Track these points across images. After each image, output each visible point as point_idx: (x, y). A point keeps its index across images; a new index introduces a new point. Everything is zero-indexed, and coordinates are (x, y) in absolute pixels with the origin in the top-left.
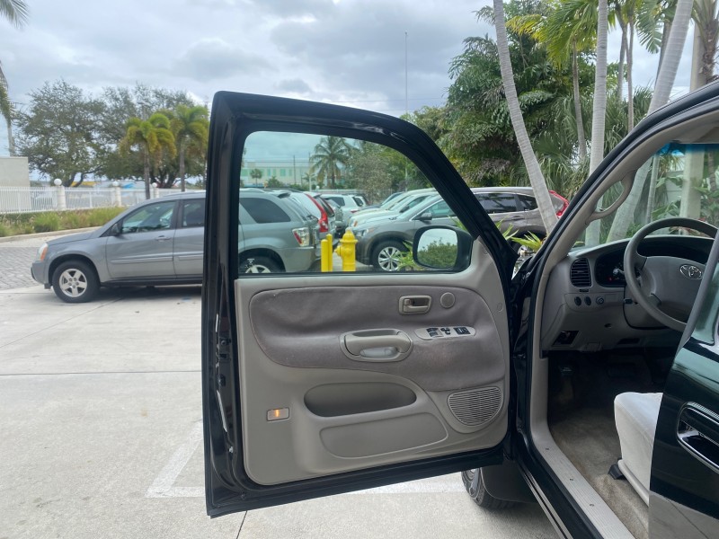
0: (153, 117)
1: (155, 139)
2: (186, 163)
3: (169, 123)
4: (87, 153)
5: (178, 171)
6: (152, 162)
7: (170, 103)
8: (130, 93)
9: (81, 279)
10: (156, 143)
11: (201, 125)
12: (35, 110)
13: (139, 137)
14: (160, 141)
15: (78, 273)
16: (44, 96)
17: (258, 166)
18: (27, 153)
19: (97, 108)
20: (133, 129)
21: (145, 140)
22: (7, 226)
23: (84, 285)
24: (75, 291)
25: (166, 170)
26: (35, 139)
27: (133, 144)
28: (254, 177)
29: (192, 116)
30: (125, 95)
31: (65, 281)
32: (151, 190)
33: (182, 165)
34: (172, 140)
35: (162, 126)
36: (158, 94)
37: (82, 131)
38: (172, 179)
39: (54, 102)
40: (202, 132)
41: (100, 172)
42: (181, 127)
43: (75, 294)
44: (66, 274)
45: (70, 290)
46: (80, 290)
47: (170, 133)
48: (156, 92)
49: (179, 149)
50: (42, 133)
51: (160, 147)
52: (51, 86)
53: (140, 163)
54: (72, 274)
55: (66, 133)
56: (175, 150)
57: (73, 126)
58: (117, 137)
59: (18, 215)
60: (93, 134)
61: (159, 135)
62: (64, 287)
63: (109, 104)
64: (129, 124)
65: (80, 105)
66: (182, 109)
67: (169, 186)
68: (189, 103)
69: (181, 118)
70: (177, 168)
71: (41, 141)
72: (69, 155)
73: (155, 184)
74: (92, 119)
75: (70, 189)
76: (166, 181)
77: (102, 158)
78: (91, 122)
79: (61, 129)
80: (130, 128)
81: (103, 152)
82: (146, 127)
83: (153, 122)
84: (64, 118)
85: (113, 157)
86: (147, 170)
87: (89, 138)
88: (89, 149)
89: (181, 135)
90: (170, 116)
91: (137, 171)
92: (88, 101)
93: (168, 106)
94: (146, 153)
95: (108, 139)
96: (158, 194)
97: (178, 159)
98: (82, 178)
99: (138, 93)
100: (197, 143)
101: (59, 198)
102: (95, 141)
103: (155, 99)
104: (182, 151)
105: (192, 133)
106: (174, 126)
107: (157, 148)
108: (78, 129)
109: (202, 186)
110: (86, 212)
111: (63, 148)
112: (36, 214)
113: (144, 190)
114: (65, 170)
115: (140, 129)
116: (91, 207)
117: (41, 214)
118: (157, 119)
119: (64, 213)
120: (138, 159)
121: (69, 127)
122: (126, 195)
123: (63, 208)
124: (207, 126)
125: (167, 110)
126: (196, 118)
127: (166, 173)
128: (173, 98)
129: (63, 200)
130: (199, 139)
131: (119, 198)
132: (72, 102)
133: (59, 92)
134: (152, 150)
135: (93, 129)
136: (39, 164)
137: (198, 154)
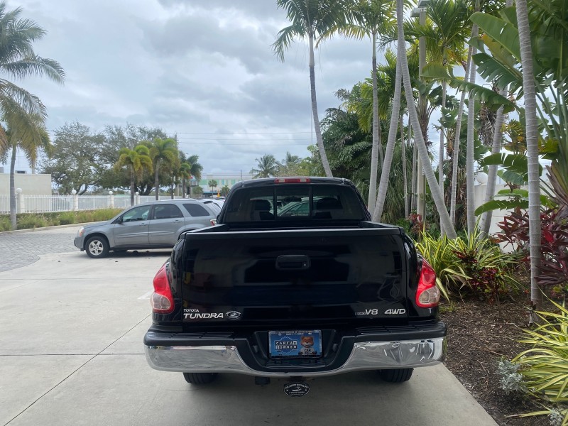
0: (138, 147)
1: (139, 162)
2: (160, 177)
3: (148, 151)
4: (90, 171)
5: (154, 184)
6: (136, 177)
7: (150, 135)
8: (123, 129)
9: (100, 246)
10: (139, 165)
11: (171, 152)
13: (128, 161)
14: (142, 164)
15: (99, 243)
17: (214, 178)
18: (48, 171)
19: (99, 139)
20: (123, 155)
21: (132, 163)
22: (44, 220)
23: (101, 249)
24: (97, 252)
25: (146, 182)
26: (55, 161)
27: (124, 165)
28: (211, 186)
29: (164, 146)
30: (119, 130)
31: (92, 247)
32: (135, 197)
33: (157, 180)
34: (151, 163)
35: (144, 153)
36: (142, 131)
37: (88, 156)
38: (149, 188)
40: (171, 157)
41: (98, 183)
42: (157, 154)
43: (97, 254)
44: (93, 243)
45: (94, 252)
46: (99, 251)
47: (148, 158)
48: (140, 129)
49: (155, 168)
50: (60, 157)
51: (142, 168)
53: (128, 177)
54: (96, 243)
55: (76, 156)
56: (152, 169)
57: (82, 152)
58: (112, 160)
59: (49, 214)
60: (95, 157)
61: (142, 159)
62: (91, 250)
63: (107, 136)
64: (121, 153)
65: (87, 138)
66: (158, 141)
67: (147, 194)
68: (163, 136)
69: (157, 147)
70: (153, 181)
71: (59, 162)
72: (78, 171)
73: (137, 193)
74: (95, 147)
75: (82, 197)
76: (145, 190)
77: (100, 174)
78: (95, 149)
79: (74, 154)
80: (122, 155)
81: (101, 169)
82: (133, 155)
83: (137, 151)
84: (75, 146)
85: (109, 173)
86: (132, 183)
87: (92, 160)
88: (92, 168)
89: (156, 159)
90: (149, 146)
91: (126, 183)
92: (93, 135)
93: (149, 138)
94: (132, 171)
95: (106, 161)
96: (140, 200)
97: (154, 175)
98: (86, 188)
99: (128, 130)
100: (168, 165)
101: (74, 202)
102: (96, 162)
103: (139, 133)
104: (157, 169)
105: (164, 158)
106: (152, 153)
107: (140, 168)
108: (85, 154)
109: (171, 193)
110: (92, 211)
111: (74, 167)
112: (61, 213)
113: (130, 197)
114: (75, 183)
115: (129, 155)
116: (94, 209)
117: (64, 212)
118: (140, 149)
119: (78, 212)
120: (126, 174)
121: (79, 152)
122: (117, 201)
123: (77, 209)
124: (175, 152)
125: (147, 141)
126: (168, 147)
127: (145, 185)
128: (153, 133)
129: (77, 203)
130: (169, 161)
131: (113, 203)
132: (82, 135)
133: (74, 129)
134: (137, 170)
135: (95, 154)
136: (56, 178)
137: (169, 171)
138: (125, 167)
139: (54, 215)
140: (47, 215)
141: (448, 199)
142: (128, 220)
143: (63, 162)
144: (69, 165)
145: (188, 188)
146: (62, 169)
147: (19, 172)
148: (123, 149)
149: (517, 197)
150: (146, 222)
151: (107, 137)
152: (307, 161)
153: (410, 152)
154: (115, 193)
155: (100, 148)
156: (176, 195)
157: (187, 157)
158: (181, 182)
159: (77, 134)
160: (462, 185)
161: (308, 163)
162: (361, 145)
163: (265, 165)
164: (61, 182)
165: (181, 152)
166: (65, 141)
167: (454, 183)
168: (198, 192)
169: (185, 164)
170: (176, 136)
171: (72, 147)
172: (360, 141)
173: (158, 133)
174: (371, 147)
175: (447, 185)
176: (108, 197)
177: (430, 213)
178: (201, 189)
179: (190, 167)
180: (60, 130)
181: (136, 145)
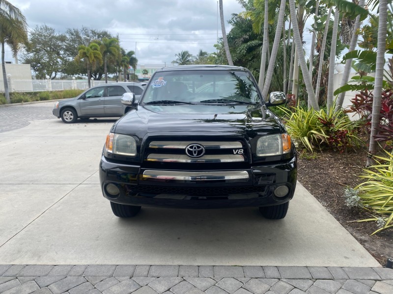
0: (91, 44)
1: (93, 56)
2: (108, 67)
3: (99, 48)
4: (57, 62)
5: (104, 71)
6: (91, 67)
8: (79, 31)
9: (71, 115)
10: (93, 58)
11: (115, 48)
12: (32, 40)
13: (85, 55)
14: (95, 57)
15: (70, 113)
16: (36, 33)
17: (146, 68)
18: (28, 62)
19: (62, 39)
20: (82, 51)
21: (88, 57)
23: (72, 117)
26: (31, 54)
27: (82, 58)
28: (144, 74)
29: (110, 43)
30: (77, 32)
31: (65, 115)
32: (91, 81)
33: (106, 69)
34: (101, 56)
35: (96, 49)
36: (93, 32)
37: (55, 51)
38: (100, 75)
39: (41, 36)
40: (115, 52)
41: (64, 71)
42: (105, 49)
43: (69, 120)
44: (65, 113)
45: (67, 119)
46: (71, 119)
47: (99, 52)
48: (92, 31)
49: (104, 60)
50: (35, 51)
51: (95, 60)
52: (39, 28)
53: (85, 68)
54: (68, 113)
55: (47, 51)
56: (102, 61)
57: (51, 48)
58: (73, 54)
60: (60, 52)
61: (94, 54)
62: (65, 118)
64: (79, 49)
65: (53, 37)
66: (105, 40)
67: (99, 79)
68: (109, 36)
69: (105, 44)
71: (35, 55)
72: (49, 62)
73: (92, 78)
74: (60, 44)
75: (53, 81)
76: (97, 76)
77: (65, 65)
78: (60, 46)
79: (45, 50)
80: (80, 51)
81: (66, 61)
82: (88, 50)
83: (91, 47)
84: (45, 44)
85: (71, 64)
86: (88, 71)
87: (58, 54)
88: (59, 60)
89: (105, 53)
90: (99, 44)
91: (84, 72)
92: (58, 35)
93: (98, 37)
94: (88, 62)
95: (68, 55)
96: (95, 84)
97: (103, 65)
98: (56, 74)
99: (83, 31)
100: (113, 58)
101: (48, 85)
102: (61, 56)
103: (91, 34)
104: (106, 61)
105: (110, 52)
106: (101, 49)
107: (93, 61)
108: (53, 50)
109: (116, 79)
110: (61, 91)
111: (45, 59)
112: (40, 92)
113: (87, 81)
114: (47, 71)
115: (85, 51)
116: (63, 89)
117: (42, 92)
118: (93, 46)
119: (51, 92)
120: (84, 65)
121: (49, 48)
122: (79, 83)
123: (51, 90)
124: (118, 48)
125: (98, 40)
126: (113, 45)
127: (97, 72)
128: (101, 34)
129: (51, 85)
130: (113, 55)
131: (76, 85)
132: (50, 35)
133: (44, 30)
134: (91, 61)
135: (60, 49)
136: (33, 67)
137: (113, 63)
138: (82, 60)
139: (35, 94)
140: (30, 93)
141: (315, 83)
142: (89, 97)
143: (38, 55)
144: (42, 58)
145: (128, 75)
146: (38, 61)
147: (7, 63)
148: (80, 46)
149: (364, 82)
150: (102, 98)
151: (68, 37)
152: (214, 55)
153: (289, 49)
154: (76, 79)
155: (64, 45)
156: (119, 80)
157: (127, 52)
158: (123, 70)
159: (46, 34)
160: (326, 73)
161: (214, 57)
162: (254, 42)
163: (183, 58)
164: (37, 71)
165: (122, 49)
166: (38, 39)
167: (320, 72)
168: (135, 78)
169: (126, 57)
170: (118, 36)
171: (43, 44)
172: (253, 40)
173: (105, 34)
174: (262, 44)
175: (315, 73)
176: (72, 81)
177: (301, 94)
178: (137, 76)
179: (129, 60)
180: (34, 31)
181: (90, 43)
